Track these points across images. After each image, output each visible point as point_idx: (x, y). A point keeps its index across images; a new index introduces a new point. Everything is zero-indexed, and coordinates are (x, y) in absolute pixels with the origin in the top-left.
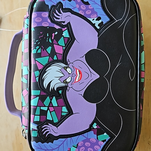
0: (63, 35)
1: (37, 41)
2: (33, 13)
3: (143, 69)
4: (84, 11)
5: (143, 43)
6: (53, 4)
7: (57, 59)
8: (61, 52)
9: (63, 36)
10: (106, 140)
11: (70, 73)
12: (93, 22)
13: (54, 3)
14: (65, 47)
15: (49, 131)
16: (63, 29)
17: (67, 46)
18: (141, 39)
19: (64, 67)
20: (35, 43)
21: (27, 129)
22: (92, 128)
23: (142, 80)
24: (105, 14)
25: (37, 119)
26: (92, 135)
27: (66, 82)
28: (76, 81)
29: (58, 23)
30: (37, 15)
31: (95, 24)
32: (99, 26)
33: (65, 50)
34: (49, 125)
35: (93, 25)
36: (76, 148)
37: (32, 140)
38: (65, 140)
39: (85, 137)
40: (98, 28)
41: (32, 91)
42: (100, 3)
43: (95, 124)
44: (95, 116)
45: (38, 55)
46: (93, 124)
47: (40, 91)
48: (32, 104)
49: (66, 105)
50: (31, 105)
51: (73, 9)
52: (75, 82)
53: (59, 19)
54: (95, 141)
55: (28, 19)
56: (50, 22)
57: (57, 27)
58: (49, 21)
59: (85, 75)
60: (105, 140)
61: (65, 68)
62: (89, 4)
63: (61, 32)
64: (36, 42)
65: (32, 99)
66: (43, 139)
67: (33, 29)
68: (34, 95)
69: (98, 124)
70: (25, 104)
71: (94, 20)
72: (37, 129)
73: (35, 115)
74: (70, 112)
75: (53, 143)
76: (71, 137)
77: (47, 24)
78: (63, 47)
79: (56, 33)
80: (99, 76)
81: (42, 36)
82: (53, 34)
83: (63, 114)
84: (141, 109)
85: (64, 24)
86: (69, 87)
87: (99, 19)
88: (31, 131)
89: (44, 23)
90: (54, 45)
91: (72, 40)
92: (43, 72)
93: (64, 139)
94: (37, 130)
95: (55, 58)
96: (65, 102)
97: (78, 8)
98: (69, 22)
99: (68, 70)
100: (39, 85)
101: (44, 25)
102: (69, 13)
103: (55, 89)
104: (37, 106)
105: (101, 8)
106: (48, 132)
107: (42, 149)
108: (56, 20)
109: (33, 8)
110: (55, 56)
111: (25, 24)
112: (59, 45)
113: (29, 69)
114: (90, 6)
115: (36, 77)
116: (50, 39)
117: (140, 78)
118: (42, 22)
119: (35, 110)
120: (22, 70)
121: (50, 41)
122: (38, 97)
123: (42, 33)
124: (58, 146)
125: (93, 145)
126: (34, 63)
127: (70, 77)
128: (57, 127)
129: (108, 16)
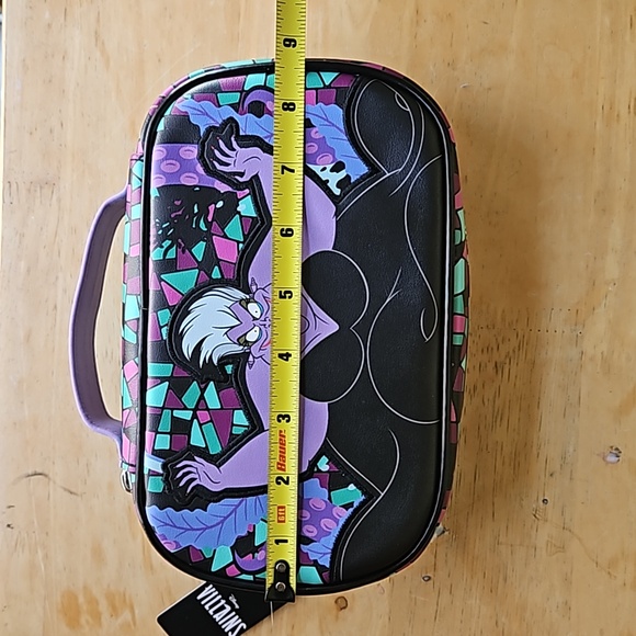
0: (238, 209)
1: (164, 226)
2: (155, 148)
3: (459, 308)
5: (461, 236)
6: (212, 123)
7: (220, 277)
8: (234, 259)
9: (239, 213)
10: (352, 503)
11: (257, 315)
12: (323, 176)
13: (213, 120)
14: (243, 243)
15: (197, 476)
16: (238, 192)
17: (251, 241)
18: (456, 226)
19: (241, 300)
20: (160, 232)
21: (134, 473)
23: (458, 340)
24: (356, 156)
25: (163, 442)
26: (314, 490)
27: (246, 341)
29: (223, 177)
30: (168, 153)
31: (328, 181)
32: (338, 186)
33: (244, 251)
34: (195, 460)
35: (323, 184)
37: (147, 503)
38: (241, 502)
40: (337, 192)
41: (150, 365)
42: (342, 127)
43: (324, 459)
44: (325, 440)
45: (168, 266)
46: (317, 458)
47: (172, 365)
48: (150, 401)
49: (245, 406)
50: (146, 406)
51: (266, 137)
53: (228, 165)
54: (323, 506)
55: (142, 161)
56: (203, 173)
57: (223, 188)
58: (200, 169)
60: (351, 505)
61: (244, 303)
62: (314, 126)
63: (232, 202)
64: (163, 229)
65: (148, 387)
66: (178, 497)
67: (154, 193)
68: (156, 378)
69: (333, 460)
70: (131, 401)
71: (324, 169)
72: (161, 471)
73: (157, 432)
74: (256, 426)
75: (205, 510)
76: (256, 494)
77: (195, 178)
78: (238, 242)
79: (220, 204)
80: (336, 327)
81: (180, 213)
82: (212, 208)
83: (236, 431)
84: (454, 419)
85: (241, 180)
86: (254, 357)
87: (338, 167)
88: (146, 477)
89: (187, 174)
90: (214, 237)
91: (263, 223)
92: (181, 311)
93: (236, 501)
94: (162, 475)
95: (216, 274)
96: (242, 397)
98: (257, 175)
99: (252, 307)
101: (188, 180)
102: (256, 151)
103: (215, 362)
104: (163, 408)
106: (194, 479)
107: (175, 526)
108: (219, 167)
109: (156, 133)
110: (216, 267)
111: (133, 177)
112: (227, 238)
113: (141, 303)
114: (314, 130)
115: (161, 328)
116: (202, 221)
117: (452, 333)
118: (178, 174)
119: (157, 418)
120: (124, 305)
121: (202, 226)
122: (167, 383)
123: (179, 202)
124: (220, 519)
125: (316, 517)
126: (156, 286)
127: (257, 328)
128: (218, 468)
129: (363, 161)
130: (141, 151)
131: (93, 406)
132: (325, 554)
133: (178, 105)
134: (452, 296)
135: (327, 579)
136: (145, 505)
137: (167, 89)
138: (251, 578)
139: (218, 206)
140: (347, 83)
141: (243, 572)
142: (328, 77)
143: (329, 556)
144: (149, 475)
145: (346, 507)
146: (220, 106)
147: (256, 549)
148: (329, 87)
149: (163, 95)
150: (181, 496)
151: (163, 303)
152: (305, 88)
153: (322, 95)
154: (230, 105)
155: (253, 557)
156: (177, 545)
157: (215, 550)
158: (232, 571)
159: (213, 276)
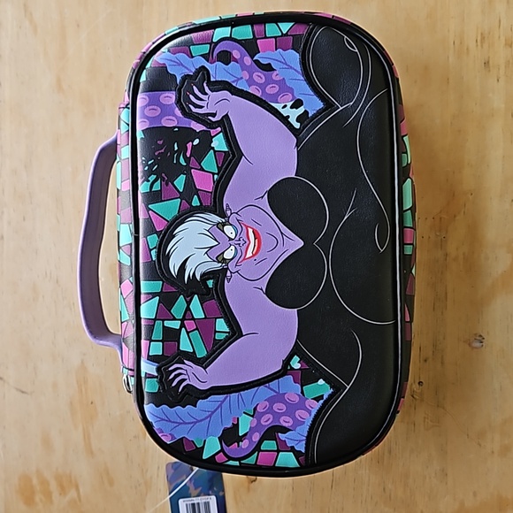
0: (212, 145)
1: (149, 163)
2: (140, 96)
3: (409, 223)
4: (262, 87)
5: (408, 158)
6: (187, 72)
7: (199, 204)
8: (210, 188)
9: (213, 148)
10: (323, 396)
11: (233, 236)
12: (285, 112)
13: (188, 69)
14: (218, 174)
15: (186, 377)
16: (211, 131)
17: (224, 172)
18: (402, 150)
19: (218, 224)
20: (146, 168)
21: (133, 376)
22: (289, 368)
23: (408, 250)
24: (312, 93)
25: (157, 349)
26: (289, 385)
27: (224, 259)
28: (247, 257)
30: (150, 100)
31: (288, 117)
32: (298, 120)
33: (219, 181)
34: (184, 363)
35: (285, 120)
36: (252, 416)
37: (145, 402)
38: (225, 398)
39: (272, 389)
40: (297, 125)
41: (143, 283)
42: (298, 68)
43: (296, 358)
44: (296, 341)
45: (154, 197)
46: (290, 358)
47: (161, 282)
48: (143, 315)
49: (226, 314)
50: (140, 318)
51: (233, 82)
52: (244, 259)
53: (201, 107)
54: (297, 399)
55: (129, 108)
56: (181, 115)
57: (198, 127)
58: (178, 112)
59: (268, 242)
60: (321, 397)
61: (221, 226)
62: (275, 70)
63: (207, 139)
64: (148, 166)
65: (142, 302)
66: (171, 396)
67: (139, 135)
68: (148, 294)
69: (303, 359)
70: (128, 315)
71: (285, 106)
72: (156, 374)
73: (151, 341)
74: (235, 332)
75: (195, 406)
77: (174, 120)
78: (213, 174)
79: (197, 142)
80: (301, 243)
81: (163, 151)
82: (189, 145)
83: (219, 337)
84: (408, 320)
85: (213, 119)
86: (231, 272)
87: (298, 104)
88: (143, 379)
89: (167, 117)
90: (192, 170)
91: (234, 156)
92: (167, 236)
93: (222, 397)
94: (157, 377)
96: (222, 307)
97: (247, 81)
98: (227, 115)
100: (159, 268)
101: (168, 122)
102: (226, 94)
103: (198, 278)
104: (155, 320)
105: (302, 78)
106: (184, 380)
107: (170, 421)
108: (194, 110)
109: (139, 83)
110: (196, 196)
111: (122, 122)
112: (203, 170)
113: (133, 231)
114: (275, 73)
115: (150, 250)
116: (182, 157)
117: (403, 244)
118: (160, 117)
119: (151, 329)
120: (119, 232)
121: (182, 161)
122: (158, 298)
123: (161, 142)
124: (208, 414)
125: (291, 409)
126: (145, 215)
127: (232, 247)
128: (205, 369)
129: (318, 97)
130: (127, 100)
131: (96, 324)
132: (300, 441)
133: (155, 57)
134: (402, 212)
135: (303, 463)
136: (143, 403)
137: (147, 46)
138: (237, 463)
139: (195, 143)
140: (302, 30)
141: (230, 458)
142: (285, 27)
143: (304, 442)
144: (146, 378)
146: (192, 57)
147: (241, 439)
148: (286, 35)
149: (144, 51)
150: (173, 395)
151: (151, 230)
152: (266, 37)
153: (280, 42)
154: (201, 55)
155: (238, 446)
156: (173, 437)
157: (205, 441)
158: (221, 458)
159: (193, 204)
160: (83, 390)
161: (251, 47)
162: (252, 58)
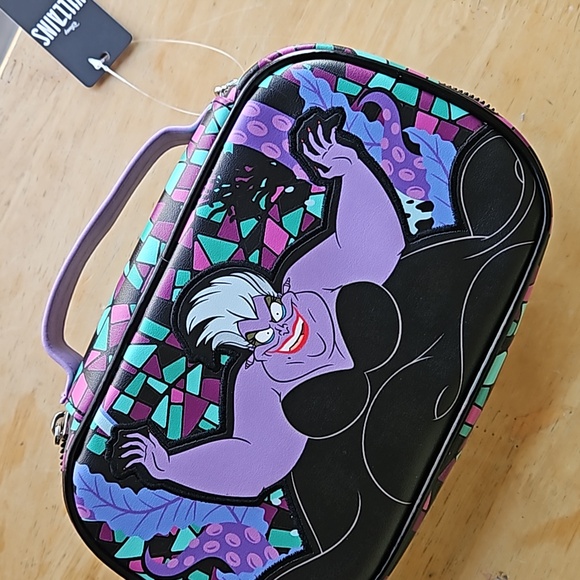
0: (306, 203)
1: (224, 186)
2: (250, 103)
3: (480, 401)
4: (397, 167)
5: (515, 329)
6: (320, 104)
7: (257, 262)
8: (279, 250)
9: (305, 207)
10: (288, 549)
11: (277, 318)
12: (407, 208)
13: (323, 102)
14: (295, 238)
15: (143, 454)
16: (314, 186)
18: (514, 318)
19: (267, 296)
20: (217, 190)
21: (80, 422)
22: (266, 500)
23: (465, 431)
24: (449, 203)
25: (124, 405)
26: (256, 519)
27: (254, 339)
28: (282, 350)
30: (261, 114)
31: (409, 215)
32: (417, 225)
33: (293, 247)
34: (148, 437)
35: (403, 217)
36: (197, 535)
37: (79, 459)
38: (176, 500)
39: (234, 515)
40: (414, 230)
41: (145, 320)
42: (449, 167)
43: (280, 493)
44: (290, 473)
45: (207, 227)
46: (273, 488)
47: (169, 331)
48: (128, 356)
49: (224, 404)
50: (122, 359)
51: (367, 144)
52: (278, 351)
53: (317, 154)
54: (257, 540)
55: (230, 109)
56: (288, 151)
57: (300, 174)
58: (286, 145)
59: (314, 344)
60: (286, 550)
61: (269, 300)
62: (420, 154)
63: (304, 192)
64: (221, 188)
65: (133, 342)
66: (114, 468)
67: (228, 147)
68: (147, 336)
69: (288, 497)
70: (106, 345)
71: (411, 202)
72: (109, 434)
73: (122, 392)
75: (136, 493)
77: (277, 151)
78: (291, 236)
79: (290, 190)
80: (351, 365)
81: (246, 180)
82: (280, 189)
83: (203, 425)
84: (425, 508)
85: (323, 174)
86: (255, 358)
87: (426, 206)
88: (90, 432)
89: (270, 144)
90: (269, 219)
91: (324, 228)
92: (202, 280)
93: (172, 496)
94: (108, 438)
96: (224, 393)
97: (383, 151)
98: (341, 177)
99: (276, 308)
101: (269, 151)
102: (352, 153)
103: (214, 347)
104: (140, 370)
105: (447, 180)
106: (139, 456)
107: (98, 496)
108: (306, 151)
109: (257, 88)
110: (258, 251)
111: (212, 118)
112: (281, 226)
113: (163, 254)
114: (419, 159)
115: (175, 287)
116: (264, 197)
117: (462, 422)
118: (263, 140)
119: (129, 378)
120: (140, 242)
121: (262, 203)
122: (156, 346)
123: (250, 169)
124: (147, 508)
125: (246, 548)
126: (188, 242)
127: (271, 331)
128: (169, 455)
129: (454, 211)
130: (234, 98)
133: (291, 67)
134: (480, 384)
136: (76, 459)
137: (287, 48)
139: (287, 191)
140: (475, 127)
141: (146, 571)
142: (457, 113)
144: (95, 432)
145: (281, 551)
146: (335, 91)
147: (172, 555)
148: (454, 122)
149: (280, 52)
151: (187, 263)
152: (429, 113)
153: (443, 127)
154: (346, 95)
155: (164, 562)
156: (92, 515)
157: (128, 538)
158: (136, 566)
159: (251, 259)
160: (19, 424)
161: (407, 115)
162: (402, 129)
